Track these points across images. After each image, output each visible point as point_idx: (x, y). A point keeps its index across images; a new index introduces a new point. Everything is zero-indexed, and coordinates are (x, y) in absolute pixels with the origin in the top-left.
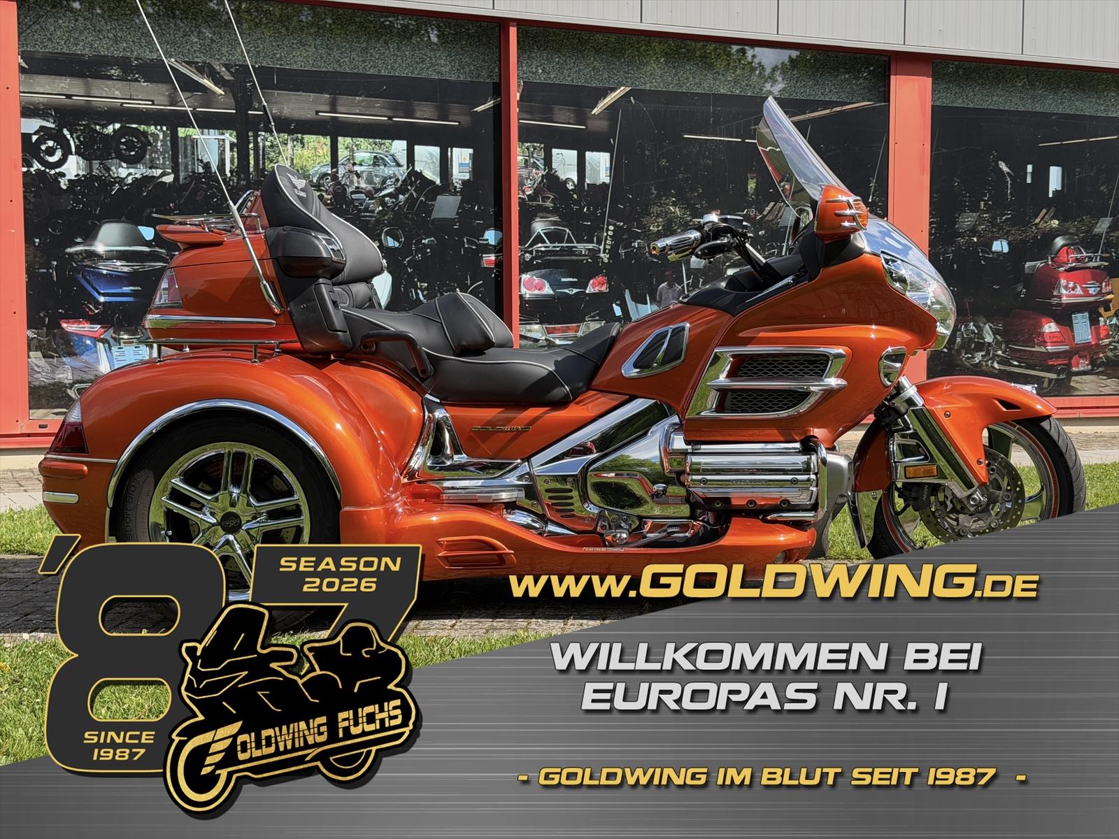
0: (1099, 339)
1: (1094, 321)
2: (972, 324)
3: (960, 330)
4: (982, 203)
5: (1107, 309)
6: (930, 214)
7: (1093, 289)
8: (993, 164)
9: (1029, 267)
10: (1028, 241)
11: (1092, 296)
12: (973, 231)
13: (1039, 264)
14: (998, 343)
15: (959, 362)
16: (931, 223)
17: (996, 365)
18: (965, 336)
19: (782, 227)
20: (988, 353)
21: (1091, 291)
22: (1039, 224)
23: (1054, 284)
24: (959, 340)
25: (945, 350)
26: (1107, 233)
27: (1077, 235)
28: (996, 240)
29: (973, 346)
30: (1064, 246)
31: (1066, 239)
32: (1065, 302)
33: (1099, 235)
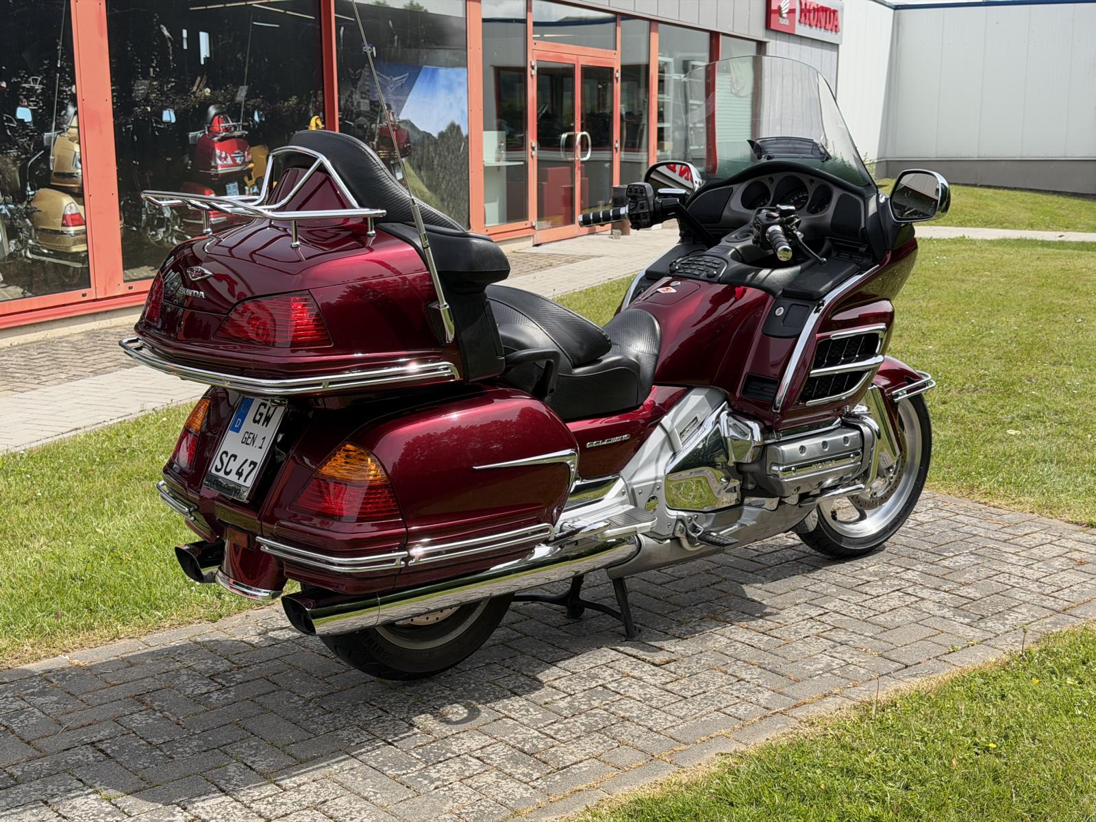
1: (242, 190)
3: (144, 206)
4: (151, 70)
5: (250, 178)
6: (111, 81)
7: (239, 158)
8: (157, 28)
9: (192, 137)
10: (189, 110)
11: (238, 165)
12: (147, 100)
13: (199, 134)
14: (175, 218)
15: (147, 241)
16: (113, 91)
17: (175, 241)
18: (149, 212)
20: (168, 229)
21: (238, 161)
22: (195, 92)
23: (211, 155)
24: (144, 217)
25: (134, 229)
26: (245, 101)
27: (224, 104)
28: (165, 109)
29: (156, 222)
30: (215, 115)
31: (217, 108)
32: (220, 172)
33: (240, 103)
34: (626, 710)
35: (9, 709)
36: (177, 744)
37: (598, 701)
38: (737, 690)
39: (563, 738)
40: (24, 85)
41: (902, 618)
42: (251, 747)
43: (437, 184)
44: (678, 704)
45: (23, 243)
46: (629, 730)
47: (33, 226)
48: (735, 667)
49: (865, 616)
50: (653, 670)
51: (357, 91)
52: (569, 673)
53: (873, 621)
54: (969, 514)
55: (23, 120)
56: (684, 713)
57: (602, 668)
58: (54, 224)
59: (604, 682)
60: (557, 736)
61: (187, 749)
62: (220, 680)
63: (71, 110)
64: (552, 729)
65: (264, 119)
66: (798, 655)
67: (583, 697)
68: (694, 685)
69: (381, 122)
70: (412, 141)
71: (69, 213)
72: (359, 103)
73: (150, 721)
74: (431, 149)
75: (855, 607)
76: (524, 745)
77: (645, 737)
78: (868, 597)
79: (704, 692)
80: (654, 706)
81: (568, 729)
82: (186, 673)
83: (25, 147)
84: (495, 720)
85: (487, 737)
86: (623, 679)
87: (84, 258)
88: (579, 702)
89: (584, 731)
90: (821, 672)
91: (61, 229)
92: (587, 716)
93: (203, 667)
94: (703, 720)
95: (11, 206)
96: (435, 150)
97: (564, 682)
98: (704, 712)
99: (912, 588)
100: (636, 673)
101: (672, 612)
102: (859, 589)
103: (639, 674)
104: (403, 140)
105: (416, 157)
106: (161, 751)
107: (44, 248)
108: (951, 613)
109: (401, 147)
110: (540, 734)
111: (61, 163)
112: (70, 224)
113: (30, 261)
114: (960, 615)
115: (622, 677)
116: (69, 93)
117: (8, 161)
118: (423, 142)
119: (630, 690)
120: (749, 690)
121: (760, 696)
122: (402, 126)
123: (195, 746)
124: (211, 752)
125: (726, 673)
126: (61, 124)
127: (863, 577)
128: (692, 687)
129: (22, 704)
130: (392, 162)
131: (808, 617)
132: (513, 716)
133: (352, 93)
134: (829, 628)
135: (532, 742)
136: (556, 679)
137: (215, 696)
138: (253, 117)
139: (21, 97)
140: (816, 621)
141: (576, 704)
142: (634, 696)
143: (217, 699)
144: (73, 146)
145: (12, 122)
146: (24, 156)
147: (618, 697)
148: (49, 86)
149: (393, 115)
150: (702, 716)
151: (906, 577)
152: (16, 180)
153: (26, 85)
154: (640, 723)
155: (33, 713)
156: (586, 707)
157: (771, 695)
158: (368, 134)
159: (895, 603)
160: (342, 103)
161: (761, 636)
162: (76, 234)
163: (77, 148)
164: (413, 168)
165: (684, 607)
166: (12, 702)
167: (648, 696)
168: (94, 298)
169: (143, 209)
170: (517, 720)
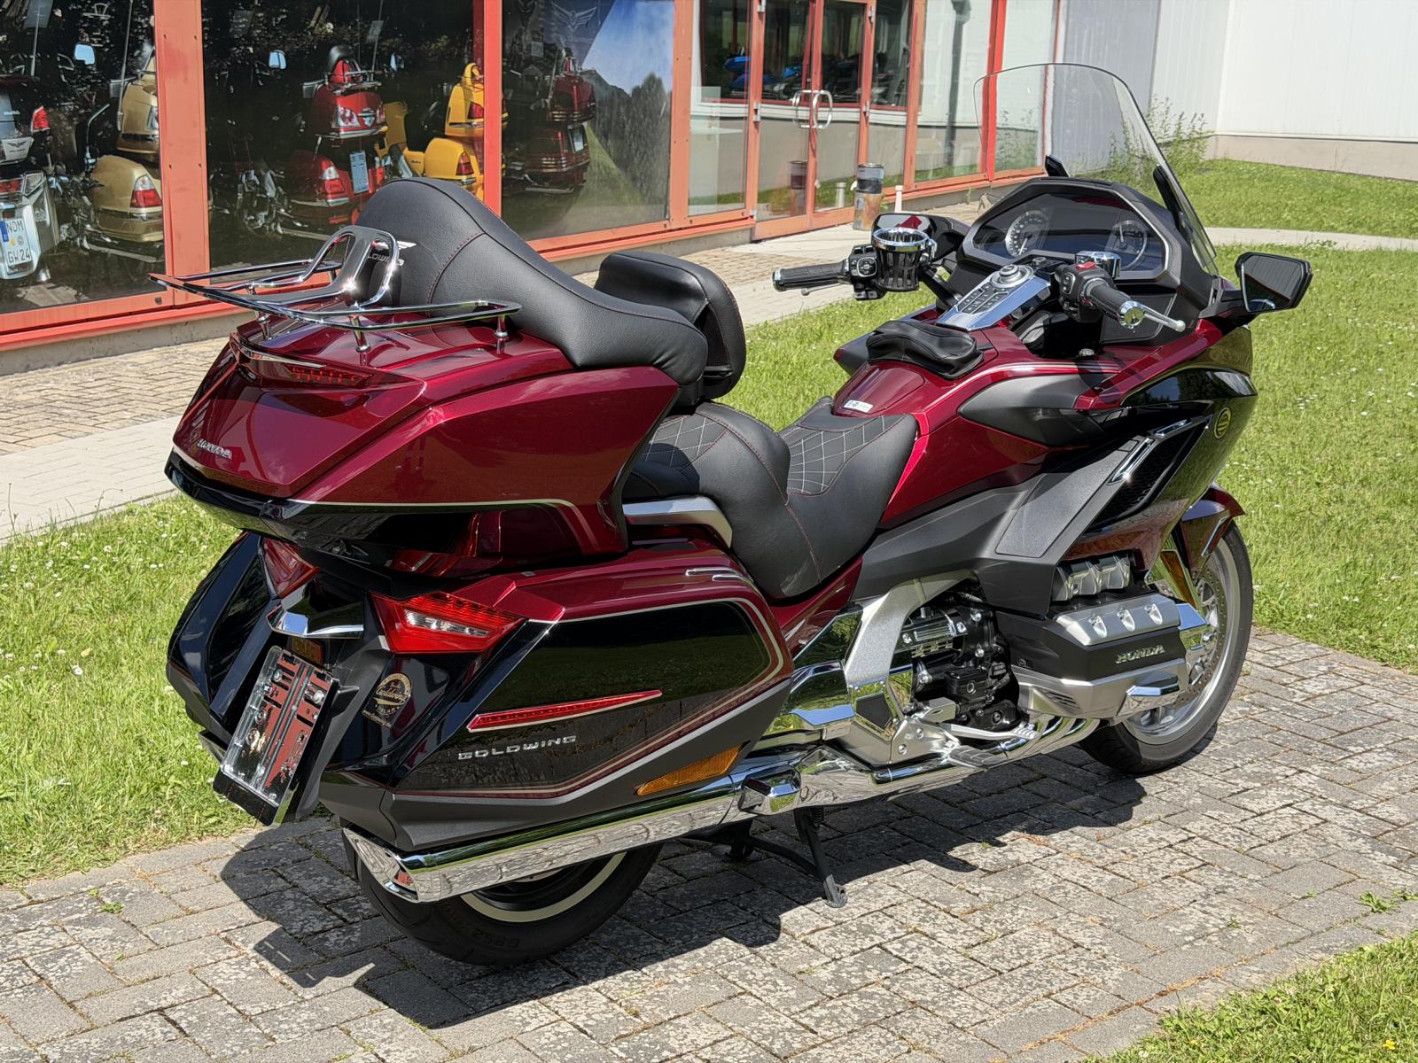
0: (375, 186)
1: (370, 163)
2: (253, 172)
3: (241, 182)
5: (382, 147)
6: (202, 11)
7: (368, 119)
9: (307, 89)
10: (305, 53)
11: (366, 128)
12: (249, 38)
13: (317, 85)
14: (281, 198)
15: (242, 228)
16: (204, 24)
17: (280, 229)
18: (247, 190)
19: (29, 29)
20: (271, 213)
21: (367, 122)
22: (313, 28)
23: (331, 114)
24: (240, 196)
25: (227, 212)
26: (379, 41)
27: (351, 45)
28: (273, 51)
29: (255, 203)
30: (339, 60)
31: (341, 50)
32: (342, 137)
33: (372, 44)
34: (916, 991)
35: (44, 946)
36: (280, 1017)
37: (876, 972)
38: (1072, 962)
39: (828, 1033)
40: (85, 14)
41: (1298, 852)
42: (384, 1026)
43: (628, 157)
44: (989, 983)
45: (78, 229)
46: (923, 1024)
47: (93, 205)
48: (1067, 924)
49: (1246, 847)
50: (951, 924)
51: (528, 31)
52: (831, 923)
53: (1260, 856)
54: (1377, 684)
55: (83, 62)
56: (999, 999)
57: (877, 917)
58: (121, 204)
59: (883, 940)
60: (819, 1030)
61: (294, 1025)
62: (339, 911)
63: (147, 49)
64: (812, 1017)
65: (402, 66)
66: (1156, 906)
67: (853, 965)
68: (1013, 954)
69: (557, 73)
70: (597, 99)
71: (141, 189)
72: (530, 45)
73: (243, 975)
74: (622, 110)
75: (1231, 830)
76: (772, 1043)
77: (946, 1037)
78: (1249, 815)
79: (1028, 963)
80: (956, 984)
81: (833, 1018)
82: (291, 896)
83: (84, 98)
84: (730, 998)
85: (719, 1026)
86: (908, 937)
87: (157, 250)
88: (848, 973)
89: (859, 1023)
90: (1191, 938)
91: (129, 210)
92: (861, 996)
93: (316, 887)
94: (1027, 1011)
95: (64, 179)
96: (628, 110)
97: (824, 938)
98: (1028, 998)
99: (1309, 803)
100: (927, 928)
101: (971, 826)
102: (1234, 800)
103: (931, 929)
104: (586, 98)
105: (602, 121)
106: (258, 1027)
107: (107, 236)
108: (1368, 846)
109: (584, 107)
110: (794, 1026)
111: (131, 121)
112: (142, 204)
113: (86, 253)
114: (1381, 850)
115: (908, 933)
116: (146, 26)
117: (62, 116)
118: (612, 101)
119: (920, 955)
120: (1090, 964)
121: (1107, 974)
122: (585, 78)
123: (305, 1021)
124: (327, 1032)
125: (1055, 932)
126: (134, 68)
127: (1238, 781)
128: (1008, 955)
129: (63, 937)
130: (570, 127)
131: (1165, 844)
132: (754, 992)
133: (521, 32)
134: (1198, 863)
135: (783, 1037)
136: (813, 932)
137: (333, 936)
138: (389, 63)
139: (82, 30)
140: (1177, 851)
141: (844, 975)
142: (926, 966)
143: (336, 944)
144: (149, 99)
145: (69, 65)
146: (83, 111)
147: (903, 967)
148: (119, 16)
149: (574, 63)
150: (1027, 1005)
151: (1299, 784)
152: (71, 143)
153: (89, 15)
154: (937, 1012)
155: (78, 954)
156: (857, 981)
157: (1122, 975)
158: (540, 88)
159: (1287, 825)
160: (507, 46)
161: (1100, 873)
162: (150, 218)
163: (154, 102)
164: (598, 136)
165: (987, 820)
166: (48, 935)
167: (946, 967)
168: (171, 304)
169: (240, 186)
170: (761, 1000)
